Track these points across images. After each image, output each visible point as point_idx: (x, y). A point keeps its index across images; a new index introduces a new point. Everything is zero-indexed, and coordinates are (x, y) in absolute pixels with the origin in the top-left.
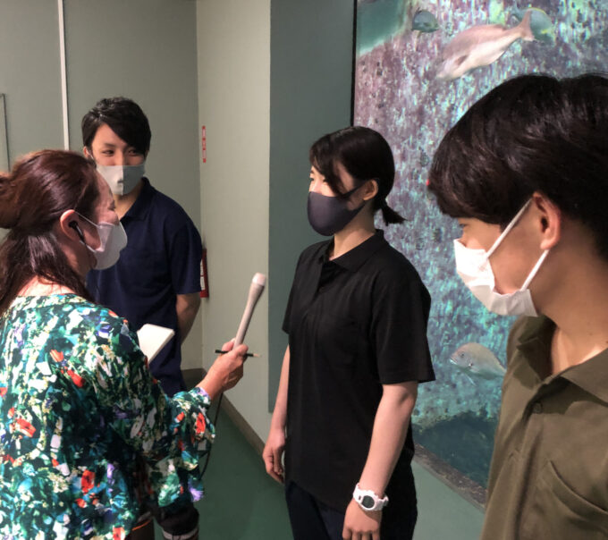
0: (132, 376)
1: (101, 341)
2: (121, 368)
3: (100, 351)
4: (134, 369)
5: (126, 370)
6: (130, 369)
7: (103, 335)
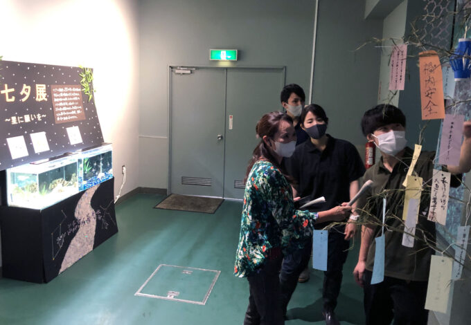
0: (272, 192)
1: (264, 177)
2: (269, 188)
3: (263, 180)
4: (275, 190)
5: (270, 189)
6: (272, 189)
7: (265, 175)
